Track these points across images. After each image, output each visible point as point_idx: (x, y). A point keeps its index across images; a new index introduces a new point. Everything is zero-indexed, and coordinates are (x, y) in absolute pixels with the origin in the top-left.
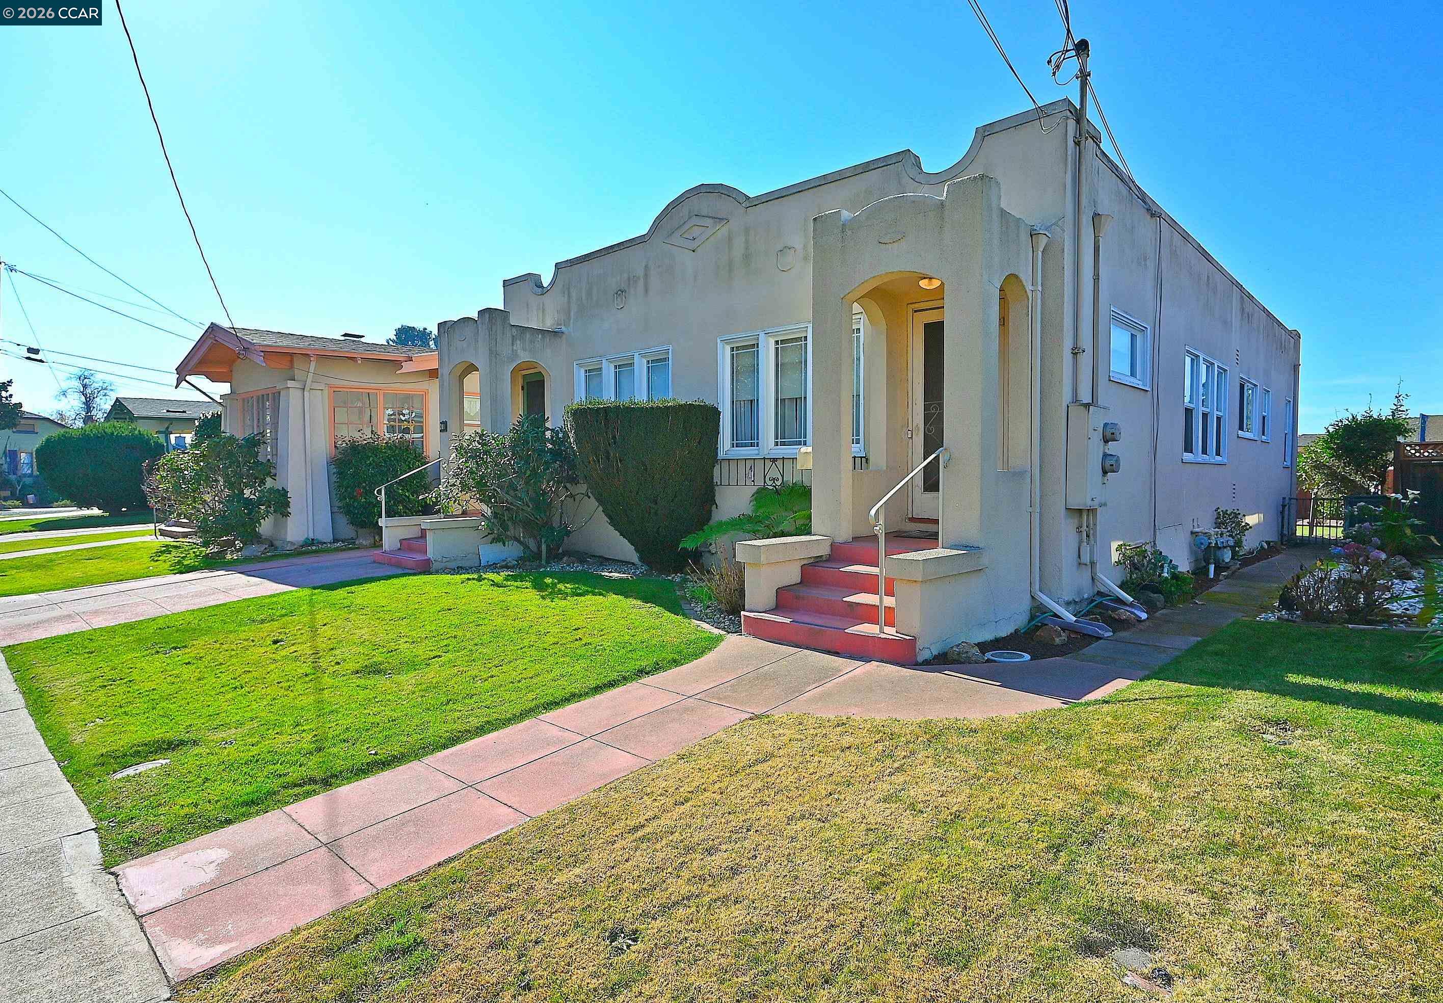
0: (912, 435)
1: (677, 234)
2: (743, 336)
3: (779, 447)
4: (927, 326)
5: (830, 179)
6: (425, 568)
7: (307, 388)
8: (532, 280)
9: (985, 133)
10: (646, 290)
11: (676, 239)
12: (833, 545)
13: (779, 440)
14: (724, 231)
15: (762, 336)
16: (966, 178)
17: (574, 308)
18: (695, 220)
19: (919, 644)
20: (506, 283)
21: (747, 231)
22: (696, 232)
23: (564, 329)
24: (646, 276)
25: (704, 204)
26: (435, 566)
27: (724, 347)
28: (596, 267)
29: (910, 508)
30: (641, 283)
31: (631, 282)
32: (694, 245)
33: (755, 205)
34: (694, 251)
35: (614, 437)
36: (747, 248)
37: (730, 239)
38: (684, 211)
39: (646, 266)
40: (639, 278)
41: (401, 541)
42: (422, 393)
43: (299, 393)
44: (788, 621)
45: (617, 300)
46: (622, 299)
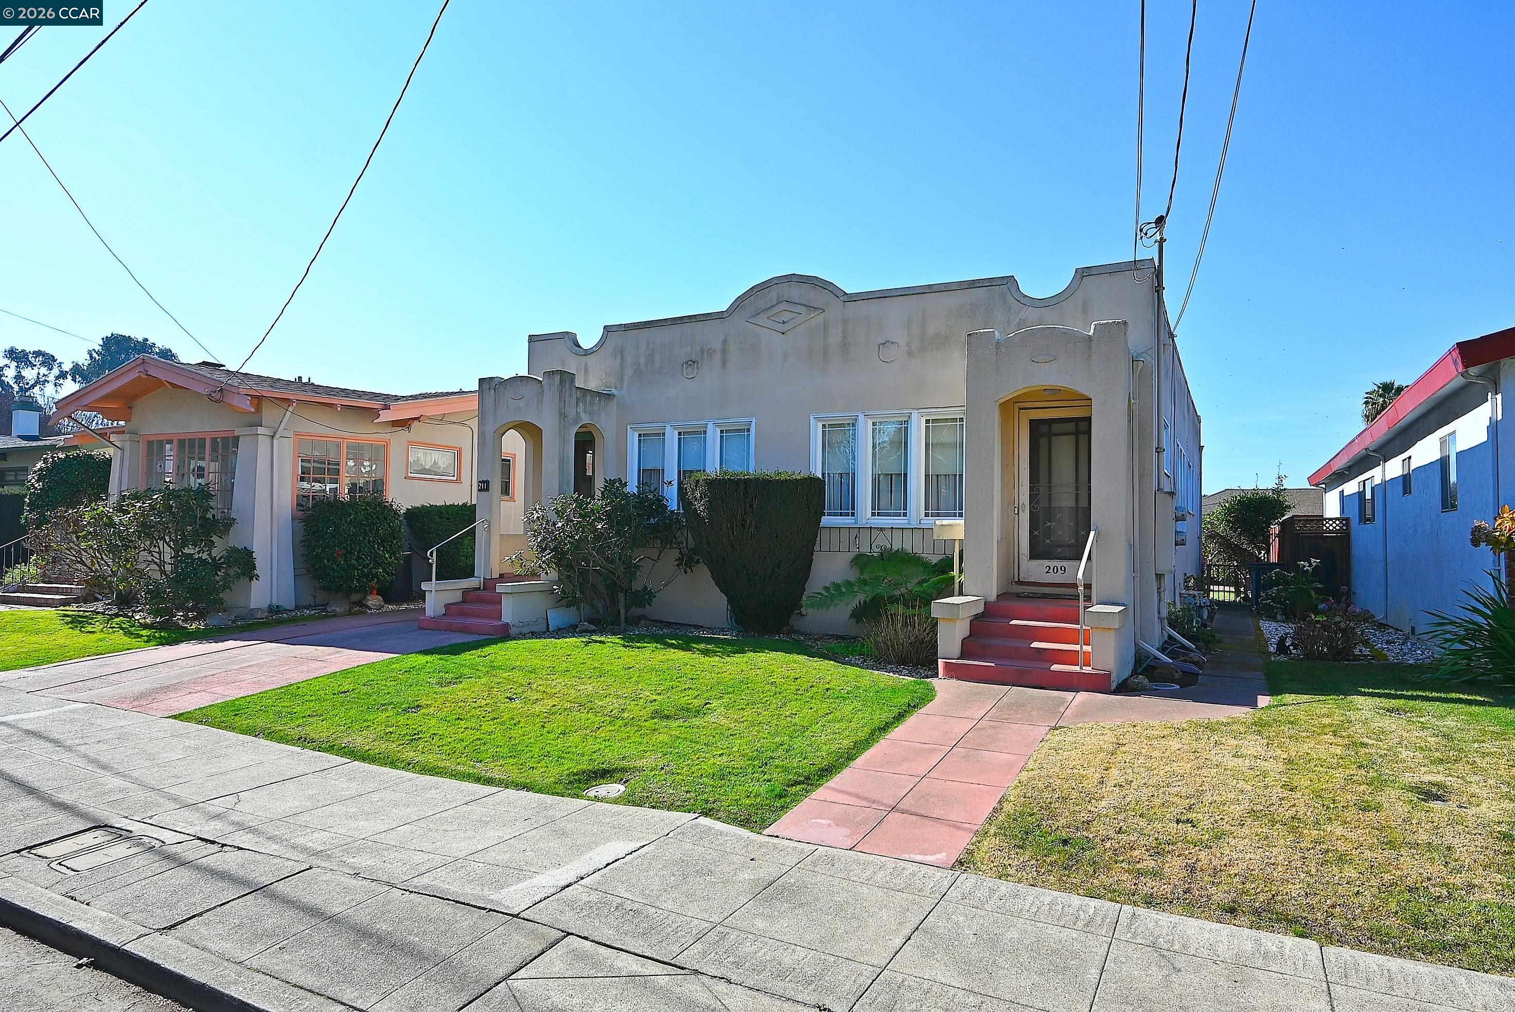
0: (1018, 512)
1: (763, 316)
2: (838, 416)
3: (876, 517)
4: (1032, 422)
5: (935, 289)
6: (504, 634)
7: (277, 436)
8: (570, 338)
9: (1083, 274)
10: (724, 363)
11: (762, 319)
12: (986, 604)
13: (877, 511)
14: (818, 319)
15: (861, 417)
16: (1111, 321)
17: (629, 372)
18: (784, 306)
19: (1113, 677)
20: (532, 339)
21: (845, 322)
22: (786, 316)
23: (614, 391)
24: (724, 351)
25: (795, 292)
26: (513, 631)
27: (816, 424)
28: (659, 335)
29: (1016, 573)
30: (717, 357)
31: (706, 354)
32: (781, 328)
33: (855, 301)
34: (783, 333)
35: (751, 506)
36: (844, 337)
37: (826, 327)
38: (773, 295)
39: (725, 341)
40: (715, 351)
41: (447, 606)
42: (384, 443)
43: (268, 440)
44: (993, 665)
45: (686, 369)
46: (693, 369)
